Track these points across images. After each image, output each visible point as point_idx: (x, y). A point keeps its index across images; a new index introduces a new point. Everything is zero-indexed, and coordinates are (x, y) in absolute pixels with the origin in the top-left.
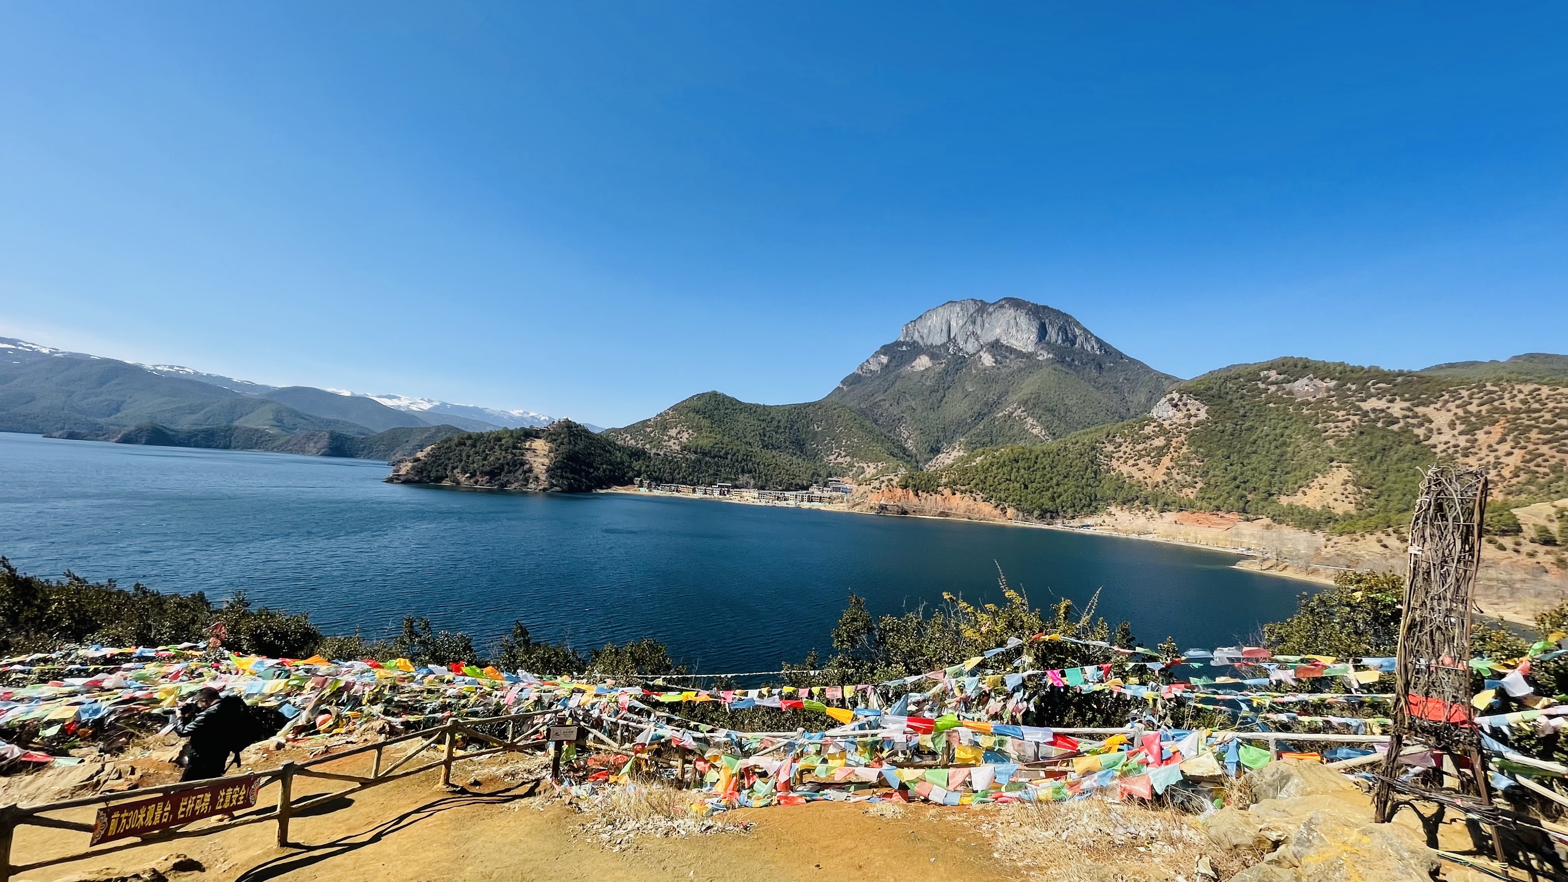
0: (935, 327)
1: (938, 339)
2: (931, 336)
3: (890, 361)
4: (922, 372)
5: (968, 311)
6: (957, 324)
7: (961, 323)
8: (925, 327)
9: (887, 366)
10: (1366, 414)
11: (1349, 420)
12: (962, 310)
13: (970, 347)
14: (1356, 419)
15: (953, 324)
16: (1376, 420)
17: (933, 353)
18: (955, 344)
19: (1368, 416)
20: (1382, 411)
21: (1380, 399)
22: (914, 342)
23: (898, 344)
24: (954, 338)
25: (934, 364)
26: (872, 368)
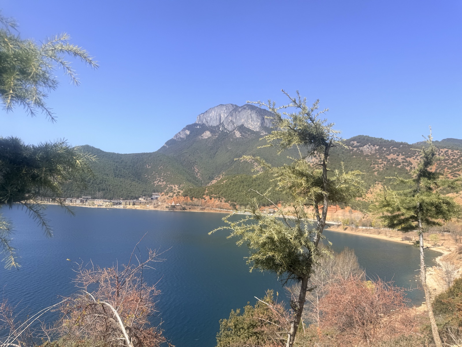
0: (213, 117)
1: (215, 123)
2: (212, 121)
3: (191, 133)
4: (206, 139)
5: (229, 109)
6: (224, 116)
7: (226, 115)
8: (209, 116)
9: (189, 136)
10: (389, 161)
11: (383, 163)
12: (226, 109)
13: (230, 128)
14: (385, 163)
15: (222, 116)
16: (392, 164)
17: (212, 130)
18: (223, 126)
19: (390, 162)
20: (395, 159)
21: (394, 154)
22: (203, 124)
23: (196, 125)
24: (223, 123)
25: (213, 136)
26: (182, 136)
